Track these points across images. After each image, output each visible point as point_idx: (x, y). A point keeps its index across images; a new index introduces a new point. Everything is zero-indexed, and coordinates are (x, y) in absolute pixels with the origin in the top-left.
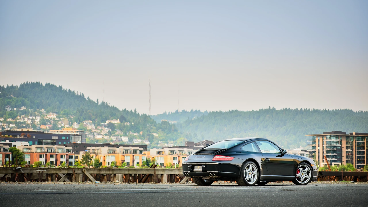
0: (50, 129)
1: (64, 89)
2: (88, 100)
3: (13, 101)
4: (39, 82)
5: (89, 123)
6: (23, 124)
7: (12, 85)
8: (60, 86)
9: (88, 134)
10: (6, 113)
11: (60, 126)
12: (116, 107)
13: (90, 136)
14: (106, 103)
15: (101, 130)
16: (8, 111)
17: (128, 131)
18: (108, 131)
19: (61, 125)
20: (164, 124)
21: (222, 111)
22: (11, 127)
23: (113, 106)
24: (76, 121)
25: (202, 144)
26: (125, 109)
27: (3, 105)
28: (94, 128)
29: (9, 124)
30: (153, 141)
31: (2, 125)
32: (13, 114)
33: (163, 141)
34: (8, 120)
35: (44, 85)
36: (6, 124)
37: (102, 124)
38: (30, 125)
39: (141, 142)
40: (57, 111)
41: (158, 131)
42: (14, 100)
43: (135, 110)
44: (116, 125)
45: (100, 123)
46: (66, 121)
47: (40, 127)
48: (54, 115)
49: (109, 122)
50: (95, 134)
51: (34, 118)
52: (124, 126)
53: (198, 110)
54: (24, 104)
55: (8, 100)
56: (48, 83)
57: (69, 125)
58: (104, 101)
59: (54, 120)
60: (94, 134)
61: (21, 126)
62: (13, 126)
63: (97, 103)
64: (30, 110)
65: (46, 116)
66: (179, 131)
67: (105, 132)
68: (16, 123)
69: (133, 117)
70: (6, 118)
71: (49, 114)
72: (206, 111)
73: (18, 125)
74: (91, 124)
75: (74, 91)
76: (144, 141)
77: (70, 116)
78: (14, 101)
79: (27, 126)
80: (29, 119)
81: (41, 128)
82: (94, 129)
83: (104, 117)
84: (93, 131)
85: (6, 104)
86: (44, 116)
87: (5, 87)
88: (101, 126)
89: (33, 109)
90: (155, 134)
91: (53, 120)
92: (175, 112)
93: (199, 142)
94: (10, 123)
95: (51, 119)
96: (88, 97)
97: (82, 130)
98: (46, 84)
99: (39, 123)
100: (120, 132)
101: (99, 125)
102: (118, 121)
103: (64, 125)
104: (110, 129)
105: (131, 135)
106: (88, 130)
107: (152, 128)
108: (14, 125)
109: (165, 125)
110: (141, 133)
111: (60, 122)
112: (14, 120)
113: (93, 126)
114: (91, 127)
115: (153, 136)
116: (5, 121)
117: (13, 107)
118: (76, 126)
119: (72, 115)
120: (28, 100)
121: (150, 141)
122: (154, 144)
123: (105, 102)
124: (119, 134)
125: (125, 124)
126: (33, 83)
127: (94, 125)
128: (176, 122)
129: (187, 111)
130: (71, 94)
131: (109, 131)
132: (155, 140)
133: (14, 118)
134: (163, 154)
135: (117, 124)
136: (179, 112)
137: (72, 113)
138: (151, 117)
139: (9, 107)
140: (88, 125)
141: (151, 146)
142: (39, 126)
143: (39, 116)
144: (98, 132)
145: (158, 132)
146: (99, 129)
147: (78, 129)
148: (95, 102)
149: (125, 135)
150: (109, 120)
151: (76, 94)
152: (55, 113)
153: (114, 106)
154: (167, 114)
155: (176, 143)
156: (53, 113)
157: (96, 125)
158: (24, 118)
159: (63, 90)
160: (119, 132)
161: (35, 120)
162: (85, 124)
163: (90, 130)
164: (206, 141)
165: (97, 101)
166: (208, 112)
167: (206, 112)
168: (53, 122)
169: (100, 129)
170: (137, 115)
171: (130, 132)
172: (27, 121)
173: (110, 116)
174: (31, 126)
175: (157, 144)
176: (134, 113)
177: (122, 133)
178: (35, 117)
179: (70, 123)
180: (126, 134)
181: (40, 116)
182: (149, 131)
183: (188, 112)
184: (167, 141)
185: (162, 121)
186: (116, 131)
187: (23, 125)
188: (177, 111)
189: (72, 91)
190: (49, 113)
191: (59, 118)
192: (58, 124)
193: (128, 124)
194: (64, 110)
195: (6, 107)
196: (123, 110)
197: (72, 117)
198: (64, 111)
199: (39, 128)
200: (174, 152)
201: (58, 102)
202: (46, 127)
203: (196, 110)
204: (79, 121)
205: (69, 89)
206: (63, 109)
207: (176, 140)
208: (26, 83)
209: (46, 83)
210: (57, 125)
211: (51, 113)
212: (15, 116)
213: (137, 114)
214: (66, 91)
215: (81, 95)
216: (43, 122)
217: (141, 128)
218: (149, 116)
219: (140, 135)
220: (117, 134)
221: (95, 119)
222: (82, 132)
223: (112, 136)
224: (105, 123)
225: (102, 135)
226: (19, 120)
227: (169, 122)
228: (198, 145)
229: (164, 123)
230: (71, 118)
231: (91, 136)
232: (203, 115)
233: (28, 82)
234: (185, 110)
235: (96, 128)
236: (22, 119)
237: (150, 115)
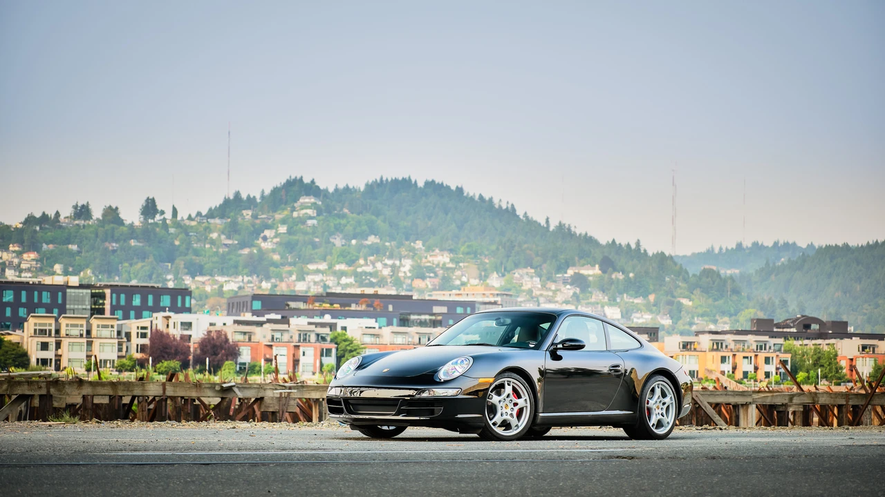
0: (434, 289)
1: (468, 194)
2: (524, 219)
3: (348, 222)
4: (409, 177)
5: (527, 274)
6: (372, 277)
7: (347, 185)
8: (460, 186)
9: (524, 301)
10: (333, 251)
11: (458, 282)
12: (591, 237)
13: (528, 305)
14: (567, 226)
15: (555, 292)
16: (337, 246)
17: (621, 293)
18: (572, 294)
19: (460, 280)
20: (707, 277)
21: (850, 245)
22: (344, 285)
23: (584, 233)
24: (497, 269)
25: (792, 325)
26: (614, 240)
27: (326, 233)
28: (540, 286)
29: (339, 278)
30: (680, 318)
31: (322, 281)
32: (349, 253)
33: (706, 318)
34: (338, 267)
35: (421, 184)
36: (332, 278)
37: (557, 275)
38: (389, 280)
39: (652, 319)
40: (452, 247)
41: (692, 293)
42: (350, 220)
43: (638, 244)
44: (591, 278)
45: (554, 275)
46: (474, 269)
47: (411, 285)
48: (445, 256)
49: (575, 273)
50: (540, 302)
51: (397, 263)
52: (611, 282)
53: (791, 242)
54: (373, 231)
55: (338, 221)
56: (430, 180)
57: (480, 280)
58: (563, 222)
59: (444, 268)
60: (538, 301)
61: (367, 281)
62: (348, 282)
63: (545, 226)
64: (387, 244)
65: (426, 258)
66: (744, 294)
67: (566, 296)
68: (356, 275)
69: (633, 260)
70: (333, 263)
71: (432, 254)
72: (812, 243)
73: (360, 278)
74: (532, 277)
75: (491, 199)
76: (658, 317)
77: (483, 257)
78: (352, 222)
79: (382, 282)
80: (385, 265)
81: (413, 286)
82: (539, 290)
83: (563, 261)
84: (536, 293)
85: (332, 229)
86: (421, 260)
87: (331, 190)
88: (555, 281)
89: (395, 242)
90: (685, 302)
91: (442, 268)
92: (734, 247)
93: (787, 320)
94: (342, 274)
95: (438, 265)
96: (526, 213)
97: (509, 290)
98: (427, 183)
99: (409, 274)
100: (600, 295)
101: (550, 278)
102: (596, 270)
103: (468, 280)
104: (578, 289)
105: (627, 303)
106: (524, 291)
107: (679, 286)
108: (351, 280)
109: (710, 279)
110: (652, 298)
111: (458, 273)
112: (352, 268)
113: (535, 281)
114: (532, 283)
115: (680, 304)
116: (330, 270)
117: (348, 238)
118: (495, 281)
119: (486, 256)
120: (384, 221)
121: (672, 318)
122: (684, 325)
123: (564, 225)
124: (599, 301)
125: (613, 276)
126: (395, 181)
127: (538, 279)
128: (737, 271)
129: (765, 244)
130: (485, 205)
131: (575, 294)
132: (686, 315)
133: (351, 262)
134: (695, 349)
135: (593, 275)
136: (745, 246)
137: (488, 250)
138: (676, 260)
139: (338, 236)
140: (523, 280)
141: (676, 330)
142: (410, 281)
143: (408, 258)
144: (548, 296)
145: (693, 297)
146: (550, 289)
147: (501, 288)
148: (542, 225)
149: (612, 302)
150: (574, 268)
151: (497, 206)
152: (448, 250)
153: (586, 234)
154: (717, 251)
155: (738, 321)
156: (442, 250)
157: (543, 278)
158: (373, 263)
159: (466, 197)
160: (598, 296)
161: (399, 267)
162: (519, 276)
163: (530, 292)
164: (803, 316)
165: (547, 221)
166: (817, 247)
167: (811, 246)
168: (441, 272)
169: (553, 287)
170: (642, 254)
171: (625, 295)
172: (381, 271)
173: (577, 258)
174: (390, 282)
175: (691, 324)
176: (635, 250)
177: (606, 298)
178: (400, 261)
179: (481, 275)
180: (615, 300)
181: (413, 258)
182: (670, 293)
183: (767, 247)
184: (714, 316)
185: (702, 268)
186: (591, 293)
187: (372, 279)
188: (739, 246)
189: (487, 199)
190: (433, 251)
191: (457, 263)
192: (454, 277)
193: (620, 276)
194: (467, 244)
195: (333, 236)
196: (608, 242)
197: (487, 261)
198: (468, 246)
199: (408, 288)
200: (722, 344)
201: (454, 225)
202: (426, 284)
203: (786, 242)
204: (503, 270)
205: (480, 195)
206: (465, 242)
207: (736, 315)
208: (379, 181)
209: (424, 180)
210: (451, 278)
211: (437, 251)
212: (354, 258)
213: (642, 251)
214: (472, 199)
215: (507, 208)
216: (419, 273)
217: (651, 287)
218: (671, 257)
219: (649, 302)
220: (593, 300)
221: (540, 266)
222: (507, 295)
223: (582, 306)
224: (566, 275)
225: (557, 302)
226: (364, 268)
227: (719, 272)
228: (783, 328)
229: (707, 273)
230: (483, 264)
231: (531, 305)
232: (803, 254)
233: (384, 179)
234: (760, 243)
235: (544, 286)
236: (369, 266)
237: (673, 255)
